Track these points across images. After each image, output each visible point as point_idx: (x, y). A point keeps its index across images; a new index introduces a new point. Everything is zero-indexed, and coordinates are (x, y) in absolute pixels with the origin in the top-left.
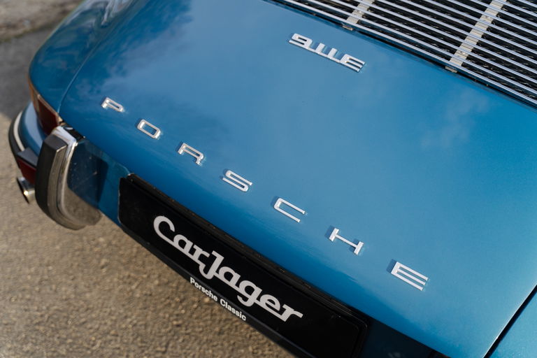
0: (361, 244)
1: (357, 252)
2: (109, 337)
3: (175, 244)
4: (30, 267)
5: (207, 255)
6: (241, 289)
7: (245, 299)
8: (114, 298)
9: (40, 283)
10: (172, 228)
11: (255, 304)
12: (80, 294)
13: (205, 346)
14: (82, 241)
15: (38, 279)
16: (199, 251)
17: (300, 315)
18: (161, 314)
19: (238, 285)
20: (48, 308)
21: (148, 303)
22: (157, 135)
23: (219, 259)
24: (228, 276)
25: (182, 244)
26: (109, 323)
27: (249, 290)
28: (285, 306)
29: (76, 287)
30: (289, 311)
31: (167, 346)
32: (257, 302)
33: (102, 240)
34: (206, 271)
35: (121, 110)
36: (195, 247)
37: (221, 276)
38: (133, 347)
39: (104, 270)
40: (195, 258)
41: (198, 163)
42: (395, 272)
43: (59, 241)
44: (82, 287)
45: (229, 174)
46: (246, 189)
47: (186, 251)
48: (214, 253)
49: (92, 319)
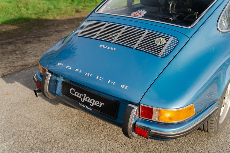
0: (114, 82)
1: (114, 84)
2: (58, 134)
3: (75, 95)
4: (35, 120)
5: (82, 95)
6: (91, 102)
7: (92, 104)
8: (59, 125)
9: (38, 123)
10: (74, 91)
11: (94, 105)
12: (49, 125)
13: (84, 135)
14: (50, 114)
15: (38, 122)
16: (81, 95)
17: (104, 104)
18: (72, 129)
19: (90, 101)
20: (41, 128)
21: (68, 126)
22: (70, 68)
23: (85, 95)
24: (88, 99)
25: (77, 94)
26: (58, 131)
27: (92, 101)
28: (100, 103)
29: (48, 123)
30: (102, 104)
31: (74, 135)
32: (94, 104)
33: (55, 113)
34: (82, 100)
35: (62, 65)
36: (80, 94)
37: (86, 100)
38: (64, 136)
39: (56, 120)
40: (80, 97)
41: (80, 72)
42: (121, 87)
43: (43, 114)
44: (50, 123)
45: (86, 73)
46: (90, 76)
47: (77, 96)
48: (84, 94)
49: (53, 130)
